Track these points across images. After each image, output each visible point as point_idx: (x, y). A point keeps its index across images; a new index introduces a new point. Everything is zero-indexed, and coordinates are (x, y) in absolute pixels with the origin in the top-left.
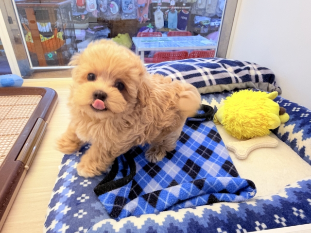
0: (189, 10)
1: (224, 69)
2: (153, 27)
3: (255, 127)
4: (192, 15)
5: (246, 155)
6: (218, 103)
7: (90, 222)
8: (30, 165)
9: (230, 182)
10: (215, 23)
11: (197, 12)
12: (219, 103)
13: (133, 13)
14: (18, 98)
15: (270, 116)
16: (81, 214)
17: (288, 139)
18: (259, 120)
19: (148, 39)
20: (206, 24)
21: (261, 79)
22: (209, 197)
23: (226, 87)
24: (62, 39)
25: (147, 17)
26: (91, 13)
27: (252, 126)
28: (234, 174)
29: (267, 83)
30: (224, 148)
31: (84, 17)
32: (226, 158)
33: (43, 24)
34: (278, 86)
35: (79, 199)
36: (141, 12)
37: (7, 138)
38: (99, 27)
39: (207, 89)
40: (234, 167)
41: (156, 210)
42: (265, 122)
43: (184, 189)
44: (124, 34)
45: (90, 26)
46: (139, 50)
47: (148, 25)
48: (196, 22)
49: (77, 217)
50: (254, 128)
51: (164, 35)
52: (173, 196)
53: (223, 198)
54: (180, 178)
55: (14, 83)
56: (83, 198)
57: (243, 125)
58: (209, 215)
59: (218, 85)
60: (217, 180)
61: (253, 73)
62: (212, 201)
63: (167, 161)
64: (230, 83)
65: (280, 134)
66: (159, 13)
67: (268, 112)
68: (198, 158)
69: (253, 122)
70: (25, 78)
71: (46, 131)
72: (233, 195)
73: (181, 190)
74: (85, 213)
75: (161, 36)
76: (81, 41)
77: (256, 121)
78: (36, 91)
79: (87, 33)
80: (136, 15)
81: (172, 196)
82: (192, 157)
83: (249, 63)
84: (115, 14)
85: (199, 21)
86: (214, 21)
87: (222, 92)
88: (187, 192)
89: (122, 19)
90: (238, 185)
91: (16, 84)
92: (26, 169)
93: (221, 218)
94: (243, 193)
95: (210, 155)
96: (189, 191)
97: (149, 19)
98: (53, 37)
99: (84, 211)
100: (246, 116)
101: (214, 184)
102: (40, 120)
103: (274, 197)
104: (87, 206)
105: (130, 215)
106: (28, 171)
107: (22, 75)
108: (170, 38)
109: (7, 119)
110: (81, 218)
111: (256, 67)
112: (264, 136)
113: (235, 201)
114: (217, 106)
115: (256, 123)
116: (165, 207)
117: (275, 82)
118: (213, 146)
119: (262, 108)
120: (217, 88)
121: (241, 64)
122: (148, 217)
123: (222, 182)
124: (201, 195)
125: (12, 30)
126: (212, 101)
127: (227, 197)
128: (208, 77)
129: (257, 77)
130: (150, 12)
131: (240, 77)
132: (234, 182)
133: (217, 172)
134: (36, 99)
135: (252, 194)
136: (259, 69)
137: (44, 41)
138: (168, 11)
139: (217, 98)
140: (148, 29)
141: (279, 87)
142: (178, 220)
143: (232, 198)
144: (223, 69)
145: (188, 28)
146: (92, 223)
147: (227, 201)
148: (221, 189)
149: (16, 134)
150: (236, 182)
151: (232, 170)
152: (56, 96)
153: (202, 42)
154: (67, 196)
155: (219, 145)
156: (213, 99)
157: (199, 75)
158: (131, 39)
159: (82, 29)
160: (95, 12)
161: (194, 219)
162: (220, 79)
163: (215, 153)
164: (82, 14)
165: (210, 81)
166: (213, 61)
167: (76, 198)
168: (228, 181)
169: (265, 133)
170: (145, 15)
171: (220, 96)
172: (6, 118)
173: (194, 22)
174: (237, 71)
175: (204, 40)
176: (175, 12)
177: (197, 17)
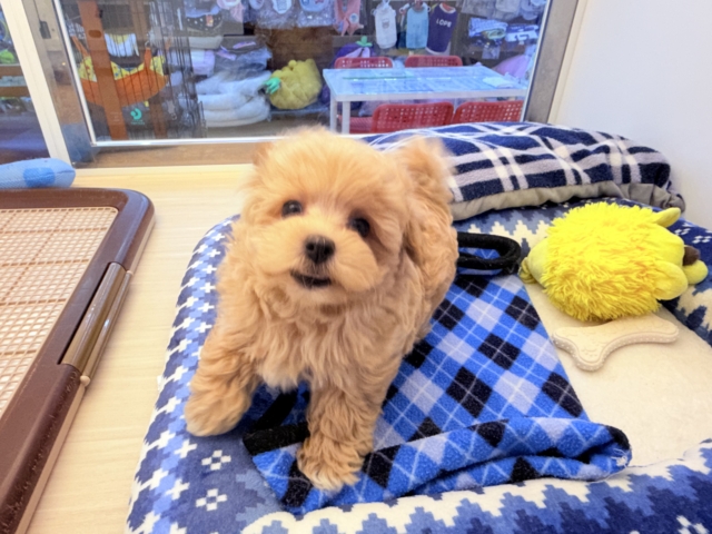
0: (457, 5)
1: (548, 151)
2: (370, 44)
3: (624, 294)
4: (464, 15)
5: (601, 361)
6: (530, 232)
7: (234, 519)
8: (93, 375)
9: (567, 430)
10: (518, 34)
11: (475, 9)
12: (534, 232)
13: (324, 10)
14: (64, 214)
15: (662, 269)
16: (212, 500)
17: (704, 324)
18: (633, 277)
19: (358, 72)
20: (495, 37)
21: (636, 175)
22: (515, 466)
23: (552, 193)
24: (162, 73)
25: (357, 20)
26: (228, 11)
27: (617, 292)
28: (572, 407)
29: (651, 185)
30: (547, 342)
31: (212, 21)
32: (551, 368)
33: (119, 38)
34: (676, 193)
35: (206, 462)
36: (344, 8)
37: (39, 309)
38: (246, 45)
39: (506, 199)
40: (571, 391)
41: (387, 494)
42: (648, 282)
43: (454, 445)
44: (304, 60)
45: (224, 43)
46: (339, 100)
47: (360, 40)
48: (472, 34)
49: (204, 508)
50: (621, 297)
51: (398, 65)
52: (429, 460)
53: (549, 468)
54: (443, 413)
55: (53, 178)
56: (216, 460)
57: (593, 289)
58: (518, 512)
59: (533, 190)
60: (535, 424)
61: (616, 161)
62: (521, 474)
63: (411, 372)
64: (560, 185)
65: (683, 311)
66: (385, 11)
67: (657, 259)
68: (484, 366)
69: (619, 282)
70: (78, 166)
71: (128, 293)
72: (575, 463)
73: (448, 447)
74: (223, 498)
75: (391, 66)
76: (205, 77)
77: (627, 279)
78: (103, 197)
79: (217, 57)
80: (333, 16)
81: (425, 460)
82: (469, 361)
83: (608, 137)
84: (282, 15)
85: (478, 31)
86: (516, 31)
87: (542, 205)
88: (462, 451)
89: (299, 26)
90: (587, 439)
91: (60, 180)
92: (84, 383)
93: (547, 520)
94: (597, 458)
95: (514, 357)
96: (467, 450)
97: (362, 27)
98: (141, 67)
99: (220, 494)
100: (602, 268)
101: (528, 435)
102: (114, 268)
103: (674, 470)
104: (225, 480)
105: (327, 504)
106: (87, 389)
107: (72, 159)
108: (410, 72)
109: (40, 263)
110: (213, 512)
111: (624, 147)
112: (644, 314)
113: (579, 476)
114: (528, 240)
115: (627, 284)
116: (410, 487)
117: (670, 184)
118: (520, 336)
119: (642, 249)
120: (531, 196)
121: (588, 139)
122: (370, 512)
123: (547, 431)
124: (495, 459)
125: (50, 53)
126: (517, 227)
127: (559, 467)
128: (509, 170)
129: (626, 170)
130: (364, 9)
131: (586, 171)
132: (577, 432)
133: (530, 401)
134: (105, 217)
135: (621, 461)
136: (633, 151)
137: (120, 77)
138: (407, 5)
139: (530, 220)
140: (360, 50)
141: (679, 196)
142: (441, 522)
143: (572, 469)
144: (544, 150)
145: (452, 46)
146: (238, 523)
147: (558, 477)
148: (545, 448)
149: (60, 301)
150: (580, 431)
151: (567, 398)
152: (150, 209)
153: (487, 80)
154: (179, 455)
155: (534, 335)
156: (520, 222)
157: (487, 164)
158: (321, 73)
159: (206, 50)
160: (236, 10)
161: (481, 519)
162: (537, 175)
163: (524, 355)
164: (207, 14)
165: (514, 179)
166: (521, 129)
167: (200, 461)
168: (562, 429)
169: (646, 308)
170: (354, 17)
171: (536, 214)
172: (37, 260)
173: (467, 32)
174: (577, 157)
175: (490, 76)
176: (423, 8)
177: (474, 21)
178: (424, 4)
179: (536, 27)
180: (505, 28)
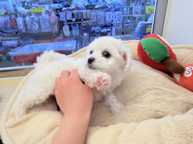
2: (63, 35)
11: (92, 24)
20: (98, 31)
31: (15, 33)
36: (53, 26)
38: (26, 38)
45: (21, 38)
47: (60, 34)
48: (92, 31)
66: (66, 26)
84: (36, 30)
86: (104, 29)
138: (72, 25)
140: (60, 37)
159: (16, 40)
170: (56, 29)
177: (92, 27)
178: (77, 24)
179: (109, 28)
180: (100, 29)
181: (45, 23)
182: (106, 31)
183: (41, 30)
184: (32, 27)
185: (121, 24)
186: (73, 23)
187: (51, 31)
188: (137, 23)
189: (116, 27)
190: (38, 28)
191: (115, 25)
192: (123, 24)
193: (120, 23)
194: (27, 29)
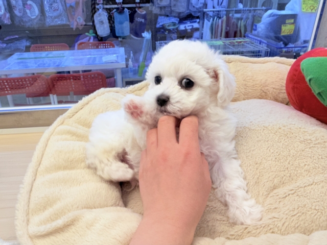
0: (150, 8)
4: (156, 15)
10: (187, 25)
11: (161, 11)
13: (61, 15)
38: (12, 37)
48: (158, 26)
66: (100, 14)
84: (35, 19)
86: (185, 23)
138: (115, 10)
140: (88, 38)
170: (79, 19)
177: (160, 18)
178: (126, 9)
179: (198, 20)
180: (177, 22)
181: (55, 5)
182: (191, 27)
183: (45, 20)
184: (25, 13)
185: (225, 12)
186: (116, 6)
187: (68, 23)
188: (259, 12)
189: (213, 20)
190: (37, 16)
191: (211, 14)
192: (228, 12)
193: (223, 11)
194: (12, 17)
